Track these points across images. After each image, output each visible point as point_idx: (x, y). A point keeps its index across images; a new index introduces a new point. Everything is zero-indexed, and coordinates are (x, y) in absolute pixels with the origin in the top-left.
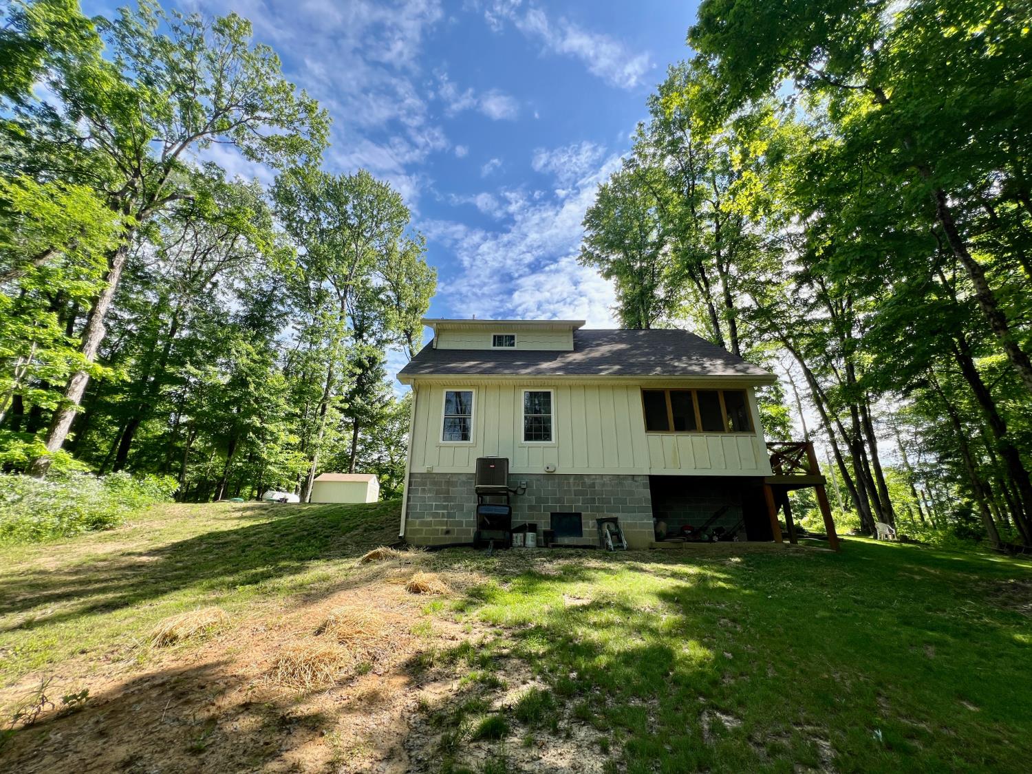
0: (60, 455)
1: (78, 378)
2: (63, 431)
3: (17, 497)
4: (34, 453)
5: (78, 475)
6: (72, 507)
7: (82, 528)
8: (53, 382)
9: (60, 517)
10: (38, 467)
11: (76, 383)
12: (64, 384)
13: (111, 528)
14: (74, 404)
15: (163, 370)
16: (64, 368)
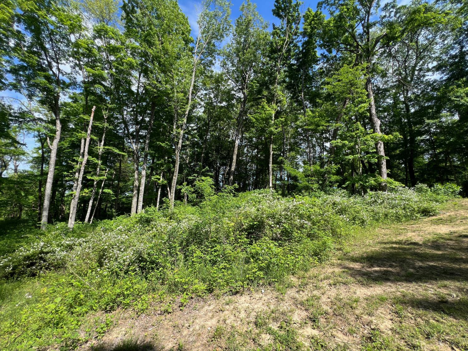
0: (389, 180)
1: (379, 145)
2: (384, 170)
3: (382, 201)
4: (378, 181)
5: (401, 188)
6: (407, 204)
7: (419, 215)
8: (371, 151)
9: (404, 209)
10: (383, 187)
11: (380, 147)
12: (375, 150)
13: (434, 215)
14: (383, 156)
15: (413, 131)
16: (372, 143)
